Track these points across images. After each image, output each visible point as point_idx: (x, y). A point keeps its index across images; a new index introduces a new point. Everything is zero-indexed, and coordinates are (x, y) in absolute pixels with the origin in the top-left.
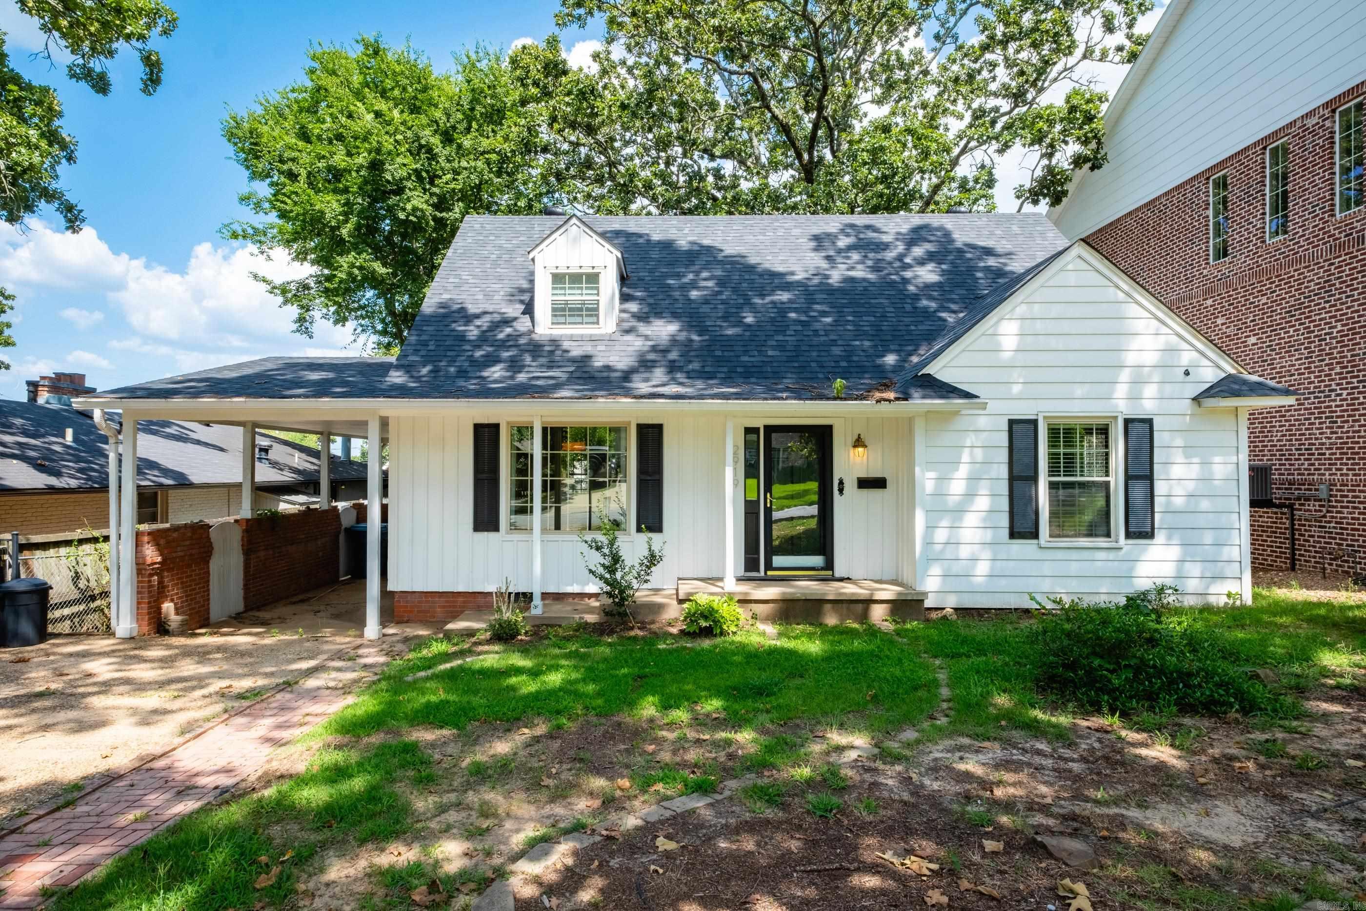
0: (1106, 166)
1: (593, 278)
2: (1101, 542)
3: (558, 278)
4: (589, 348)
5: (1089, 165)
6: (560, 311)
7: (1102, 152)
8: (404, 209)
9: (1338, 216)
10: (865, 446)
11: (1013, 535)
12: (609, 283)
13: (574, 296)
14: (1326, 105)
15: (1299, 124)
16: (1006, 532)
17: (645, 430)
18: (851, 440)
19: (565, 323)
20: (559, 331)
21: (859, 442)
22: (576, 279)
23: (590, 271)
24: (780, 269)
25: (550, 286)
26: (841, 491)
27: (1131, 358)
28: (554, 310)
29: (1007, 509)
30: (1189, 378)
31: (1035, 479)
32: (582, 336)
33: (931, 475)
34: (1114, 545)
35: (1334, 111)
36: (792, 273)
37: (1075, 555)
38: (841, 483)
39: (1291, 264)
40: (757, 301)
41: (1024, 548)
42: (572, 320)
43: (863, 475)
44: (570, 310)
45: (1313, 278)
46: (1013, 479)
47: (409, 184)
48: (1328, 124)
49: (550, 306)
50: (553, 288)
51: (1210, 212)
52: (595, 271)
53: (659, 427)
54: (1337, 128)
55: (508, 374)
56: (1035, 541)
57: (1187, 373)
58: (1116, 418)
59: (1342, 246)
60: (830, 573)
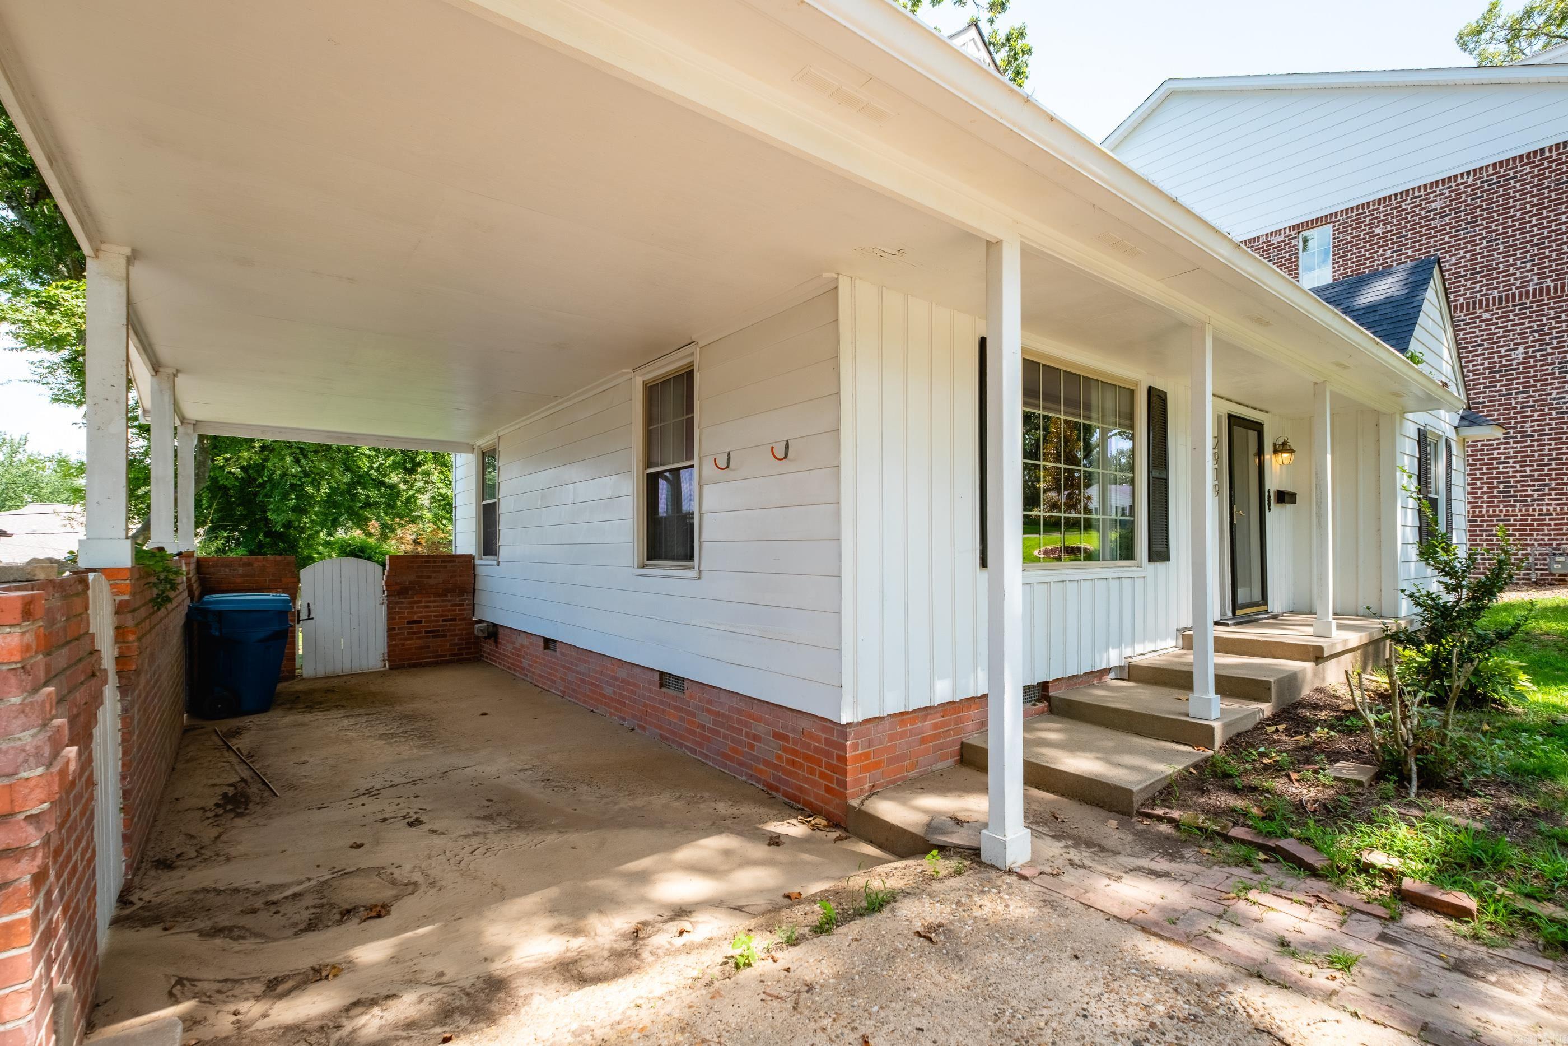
14: (1293, 228)
15: (1262, 240)
17: (1153, 399)
18: (1272, 446)
21: (1279, 448)
26: (1270, 510)
35: (1299, 233)
43: (1280, 489)
53: (1163, 398)
58: (1442, 438)
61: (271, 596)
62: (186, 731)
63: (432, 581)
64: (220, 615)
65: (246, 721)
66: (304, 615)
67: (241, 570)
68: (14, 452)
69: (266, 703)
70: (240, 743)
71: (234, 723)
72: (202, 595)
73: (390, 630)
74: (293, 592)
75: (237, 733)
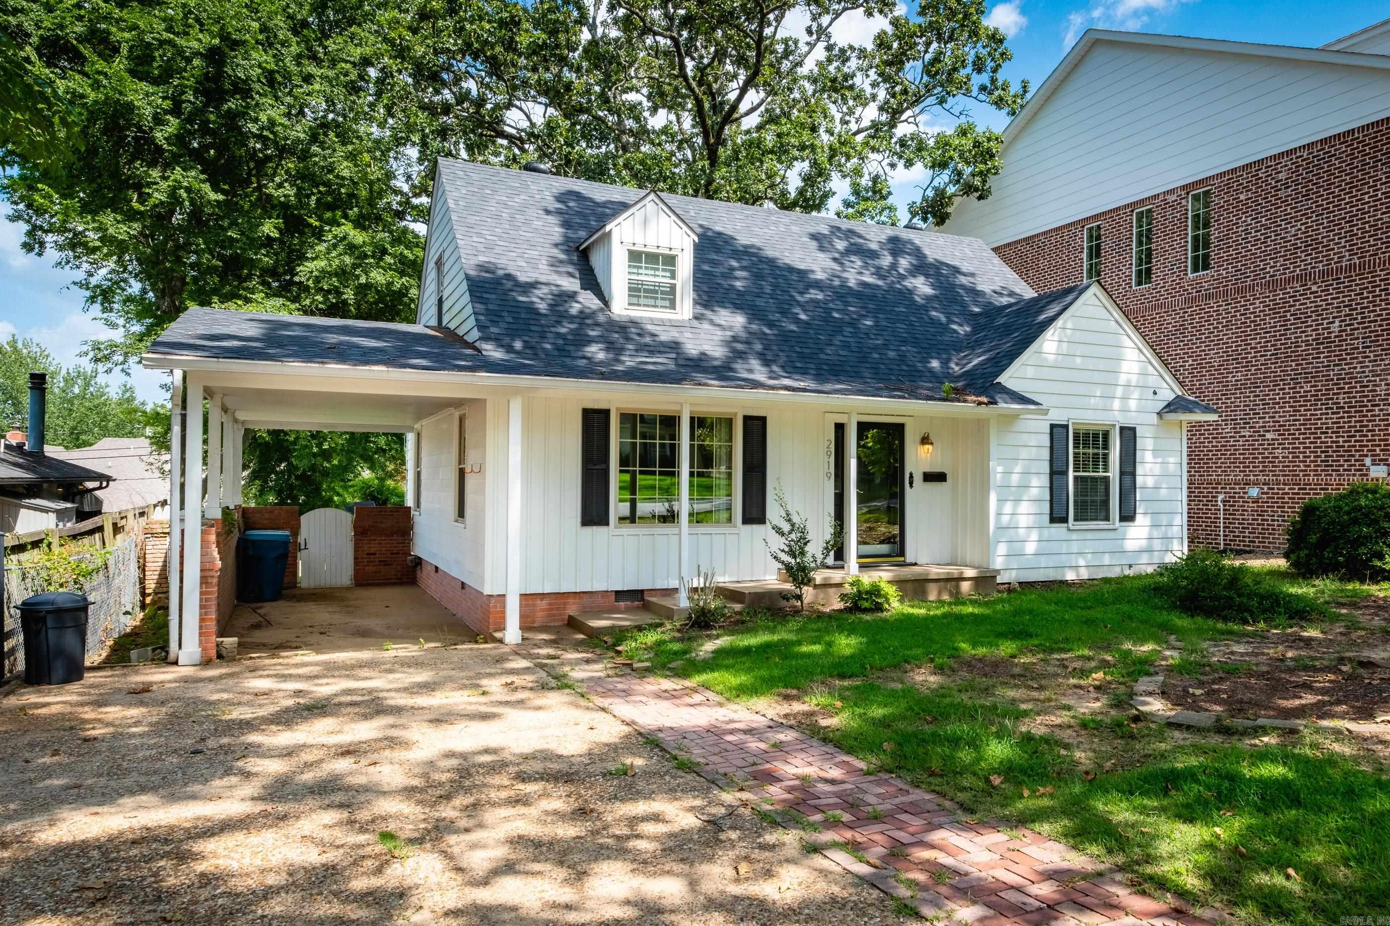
0: (990, 198)
1: (670, 260)
2: (1102, 524)
3: (635, 256)
4: (677, 335)
5: (977, 194)
6: (635, 291)
7: (987, 186)
8: (256, 120)
9: (1190, 276)
10: (932, 444)
11: (1053, 520)
12: (685, 266)
13: (649, 276)
14: (1183, 187)
15: (1161, 198)
16: (1047, 518)
17: (750, 422)
18: (918, 439)
19: (639, 305)
20: (637, 313)
21: (925, 440)
22: (653, 258)
23: (668, 252)
24: (802, 266)
25: (627, 263)
26: (911, 484)
27: (1123, 379)
28: (630, 289)
29: (1048, 498)
30: (1156, 397)
31: (1065, 473)
32: (662, 320)
33: (1000, 469)
34: (1111, 527)
35: (1188, 193)
36: (813, 271)
37: (1089, 535)
38: (911, 476)
39: (1154, 308)
40: (799, 298)
41: (1059, 530)
42: (646, 301)
43: (928, 470)
44: (646, 291)
45: (1171, 321)
46: (1052, 473)
47: (257, 87)
48: (1184, 202)
49: (627, 285)
50: (630, 266)
51: (1085, 256)
52: (672, 253)
53: (763, 420)
54: (1190, 208)
55: (611, 356)
56: (1065, 525)
57: (1155, 393)
58: (1114, 425)
59: (1194, 299)
60: (902, 559)
61: (280, 533)
62: (236, 606)
63: (383, 526)
64: (254, 542)
65: (266, 604)
66: (303, 547)
67: (267, 516)
68: (87, 385)
69: (277, 596)
70: (262, 611)
71: (259, 605)
72: (245, 530)
73: (356, 558)
74: (296, 531)
75: (261, 608)
